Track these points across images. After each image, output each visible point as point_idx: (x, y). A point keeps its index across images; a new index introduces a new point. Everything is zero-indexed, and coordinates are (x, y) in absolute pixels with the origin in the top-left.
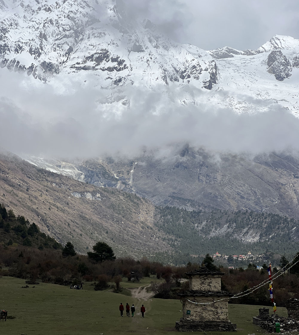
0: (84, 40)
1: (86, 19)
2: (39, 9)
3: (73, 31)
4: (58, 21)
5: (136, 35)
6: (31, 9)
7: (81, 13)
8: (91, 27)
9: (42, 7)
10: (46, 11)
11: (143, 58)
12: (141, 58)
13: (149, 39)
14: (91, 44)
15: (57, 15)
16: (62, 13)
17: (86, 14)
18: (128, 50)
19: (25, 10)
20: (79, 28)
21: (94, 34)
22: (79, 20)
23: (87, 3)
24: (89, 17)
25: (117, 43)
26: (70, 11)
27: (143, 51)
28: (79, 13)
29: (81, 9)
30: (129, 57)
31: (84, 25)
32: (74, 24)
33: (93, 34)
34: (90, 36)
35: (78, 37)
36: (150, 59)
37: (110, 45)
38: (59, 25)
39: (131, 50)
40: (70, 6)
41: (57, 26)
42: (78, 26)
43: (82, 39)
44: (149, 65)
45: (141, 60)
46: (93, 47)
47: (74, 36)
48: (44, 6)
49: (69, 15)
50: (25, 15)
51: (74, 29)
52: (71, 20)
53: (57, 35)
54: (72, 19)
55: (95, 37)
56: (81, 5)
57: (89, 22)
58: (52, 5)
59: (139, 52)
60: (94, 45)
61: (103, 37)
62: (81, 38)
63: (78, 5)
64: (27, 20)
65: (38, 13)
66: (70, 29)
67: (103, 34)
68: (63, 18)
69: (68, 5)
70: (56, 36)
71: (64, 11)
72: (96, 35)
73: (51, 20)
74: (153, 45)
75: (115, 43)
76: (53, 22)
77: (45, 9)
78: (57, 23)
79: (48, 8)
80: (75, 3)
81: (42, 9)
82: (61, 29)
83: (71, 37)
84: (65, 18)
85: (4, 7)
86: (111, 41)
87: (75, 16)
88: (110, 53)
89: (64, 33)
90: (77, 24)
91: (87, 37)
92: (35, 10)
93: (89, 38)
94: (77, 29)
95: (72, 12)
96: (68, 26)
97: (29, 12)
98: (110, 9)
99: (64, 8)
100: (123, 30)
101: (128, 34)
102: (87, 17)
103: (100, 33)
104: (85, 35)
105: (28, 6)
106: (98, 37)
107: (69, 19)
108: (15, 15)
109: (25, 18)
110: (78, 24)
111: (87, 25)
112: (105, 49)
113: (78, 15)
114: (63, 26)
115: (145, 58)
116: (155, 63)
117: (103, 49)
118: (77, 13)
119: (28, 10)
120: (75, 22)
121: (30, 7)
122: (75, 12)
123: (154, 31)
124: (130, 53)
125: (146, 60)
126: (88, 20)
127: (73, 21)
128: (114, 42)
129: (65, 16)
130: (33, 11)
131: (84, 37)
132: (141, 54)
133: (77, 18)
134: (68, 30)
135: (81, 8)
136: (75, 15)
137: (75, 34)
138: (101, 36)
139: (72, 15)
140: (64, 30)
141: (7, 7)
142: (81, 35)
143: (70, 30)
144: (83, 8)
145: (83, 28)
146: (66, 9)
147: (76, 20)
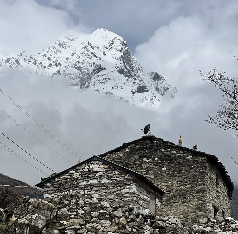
0: (89, 87)
1: (93, 68)
2: (50, 65)
3: (79, 80)
4: (65, 71)
5: (142, 82)
6: (43, 66)
7: (88, 63)
8: (97, 75)
9: (53, 63)
10: (56, 66)
11: (147, 97)
12: (145, 98)
13: (156, 88)
14: (95, 90)
15: (65, 67)
16: (70, 64)
17: (92, 63)
18: (133, 92)
19: (38, 68)
20: (85, 76)
21: (100, 80)
22: (85, 69)
23: (94, 54)
24: (95, 66)
25: (121, 87)
26: (77, 62)
27: (147, 91)
28: (85, 63)
29: (88, 60)
30: (132, 98)
31: (90, 73)
32: (80, 73)
33: (98, 81)
34: (96, 83)
35: (84, 85)
36: (154, 98)
37: (114, 88)
38: (66, 75)
39: (136, 92)
40: (78, 57)
41: (64, 76)
42: (84, 74)
43: (88, 87)
44: (153, 103)
45: (145, 99)
46: (98, 92)
47: (80, 83)
48: (55, 62)
49: (75, 65)
50: (36, 72)
51: (80, 77)
52: (77, 69)
53: (64, 83)
54: (79, 68)
55: (100, 83)
56: (89, 56)
57: (95, 71)
58: (62, 60)
59: (143, 93)
60: (98, 90)
61: (108, 82)
62: (87, 85)
63: (86, 56)
64: (38, 75)
65: (49, 68)
66: (77, 77)
67: (108, 80)
68: (70, 68)
69: (76, 57)
70: (62, 85)
71: (71, 62)
72: (101, 81)
73: (59, 71)
74: (161, 93)
75: (120, 86)
76: (61, 73)
77: (56, 65)
78: (64, 73)
79: (58, 63)
80: (82, 55)
81: (53, 64)
82: (67, 78)
83: (77, 85)
84: (72, 68)
85: (19, 67)
86: (115, 85)
87: (82, 66)
88: (114, 95)
89: (71, 81)
90: (83, 72)
91: (93, 84)
92: (46, 67)
93: (94, 85)
94: (83, 77)
95: (79, 62)
96: (74, 75)
97: (41, 69)
98: (117, 59)
99: (72, 59)
100: (128, 75)
101: (133, 78)
102: (93, 66)
103: (105, 79)
104: (91, 83)
105: (41, 63)
106: (103, 82)
107: (76, 68)
108: (28, 72)
109: (37, 74)
110: (85, 72)
111: (94, 74)
112: (109, 92)
113: (85, 64)
114: (70, 75)
115: (149, 97)
116: (159, 101)
117: (107, 92)
118: (84, 63)
119: (40, 67)
120: (81, 71)
121: (42, 65)
122: (82, 62)
123: (161, 83)
124: (134, 94)
125: (150, 99)
126: (94, 69)
127: (80, 70)
128: (118, 86)
129: (72, 66)
130: (45, 67)
131: (90, 84)
132: (146, 94)
133: (83, 68)
134: (74, 79)
135: (89, 58)
136: (82, 64)
137: (80, 82)
138: (106, 82)
139: (79, 65)
140: (71, 78)
141: (22, 67)
142: (87, 82)
143: (76, 79)
144: (90, 58)
145: (90, 76)
146: (73, 60)
147: (82, 69)
